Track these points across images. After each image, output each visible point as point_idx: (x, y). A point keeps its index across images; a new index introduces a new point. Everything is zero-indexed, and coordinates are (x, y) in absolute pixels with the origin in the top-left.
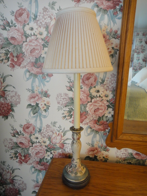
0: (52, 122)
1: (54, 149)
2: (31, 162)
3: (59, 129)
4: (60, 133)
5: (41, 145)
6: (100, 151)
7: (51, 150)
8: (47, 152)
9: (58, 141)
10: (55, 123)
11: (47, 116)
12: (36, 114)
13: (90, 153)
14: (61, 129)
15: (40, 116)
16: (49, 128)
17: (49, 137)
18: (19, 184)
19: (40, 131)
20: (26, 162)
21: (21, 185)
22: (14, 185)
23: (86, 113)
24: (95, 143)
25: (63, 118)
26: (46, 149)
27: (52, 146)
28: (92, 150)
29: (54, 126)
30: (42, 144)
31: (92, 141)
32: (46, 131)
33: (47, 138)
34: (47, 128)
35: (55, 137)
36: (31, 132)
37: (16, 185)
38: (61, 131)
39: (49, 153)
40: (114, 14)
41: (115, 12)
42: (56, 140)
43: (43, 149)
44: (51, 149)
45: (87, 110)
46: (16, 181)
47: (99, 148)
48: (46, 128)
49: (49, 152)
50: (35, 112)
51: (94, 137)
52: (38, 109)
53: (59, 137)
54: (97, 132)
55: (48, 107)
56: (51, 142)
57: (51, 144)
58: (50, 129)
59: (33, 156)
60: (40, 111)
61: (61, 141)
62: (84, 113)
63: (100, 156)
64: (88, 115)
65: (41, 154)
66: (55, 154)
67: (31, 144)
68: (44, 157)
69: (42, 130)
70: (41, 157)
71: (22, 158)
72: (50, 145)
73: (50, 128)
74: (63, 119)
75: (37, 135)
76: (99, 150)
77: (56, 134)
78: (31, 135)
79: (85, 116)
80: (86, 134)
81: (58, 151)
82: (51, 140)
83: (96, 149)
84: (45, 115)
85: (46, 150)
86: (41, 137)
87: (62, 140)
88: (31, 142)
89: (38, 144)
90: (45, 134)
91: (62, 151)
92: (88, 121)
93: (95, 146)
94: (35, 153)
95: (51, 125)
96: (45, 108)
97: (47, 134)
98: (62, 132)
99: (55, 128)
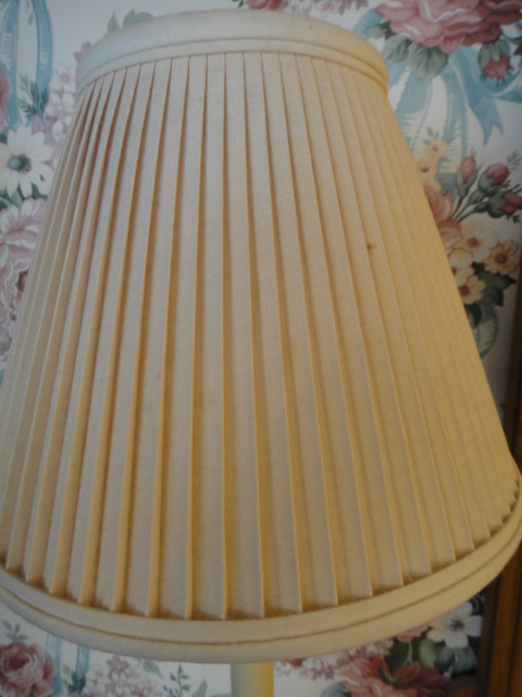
40: (485, 74)
41: (496, 58)
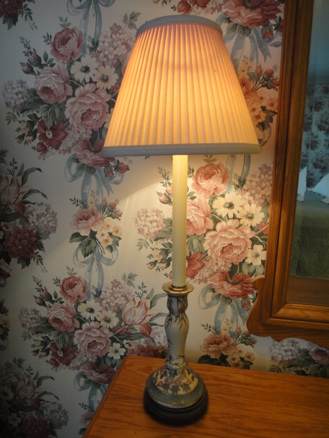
0: (124, 276)
1: (129, 336)
2: (78, 364)
3: (140, 291)
4: (143, 300)
5: (101, 327)
6: (234, 345)
7: (123, 340)
8: (114, 344)
9: (138, 319)
10: (131, 277)
11: (114, 260)
12: (90, 256)
13: (210, 349)
14: (145, 292)
15: (99, 261)
16: (118, 288)
17: (119, 308)
18: (52, 412)
19: (99, 293)
20: (68, 364)
21: (56, 414)
22: (42, 412)
23: (203, 256)
24: (223, 325)
25: (149, 265)
26: (110, 336)
27: (125, 330)
28: (215, 341)
29: (130, 283)
30: (103, 323)
31: (217, 322)
32: (112, 294)
33: (114, 311)
34: (114, 289)
35: (130, 310)
36: (79, 296)
37: (45, 412)
38: (145, 295)
39: (117, 346)
42: (134, 316)
43: (104, 336)
44: (123, 337)
45: (206, 249)
46: (46, 404)
47: (232, 336)
48: (111, 287)
49: (117, 342)
50: (87, 252)
51: (221, 311)
52: (95, 244)
53: (140, 311)
54: (227, 299)
55: (117, 239)
56: (121, 320)
57: (123, 324)
58: (121, 290)
59: (82, 350)
60: (99, 249)
61: (145, 318)
62: (199, 256)
63: (234, 356)
64: (208, 261)
65: (99, 347)
66: (130, 348)
67: (77, 324)
68: (106, 355)
69: (103, 293)
70: (99, 354)
71: (58, 353)
72: (121, 327)
73: (120, 288)
74: (150, 268)
75: (92, 303)
76: (232, 341)
77: (133, 302)
78: (78, 304)
79: (201, 263)
80: (203, 305)
81: (137, 341)
82: (123, 316)
83: (226, 340)
84: (110, 258)
85: (110, 338)
86: (100, 308)
87: (147, 316)
88: (79, 319)
89: (93, 324)
90: (108, 301)
91: (146, 342)
92: (207, 275)
93: (223, 333)
94: (86, 343)
95: (122, 282)
96: (110, 243)
97: (113, 302)
98: (147, 298)
99: (131, 288)
